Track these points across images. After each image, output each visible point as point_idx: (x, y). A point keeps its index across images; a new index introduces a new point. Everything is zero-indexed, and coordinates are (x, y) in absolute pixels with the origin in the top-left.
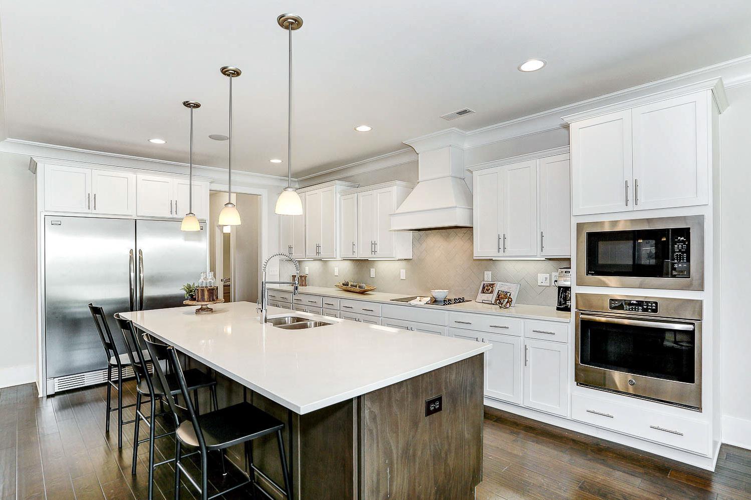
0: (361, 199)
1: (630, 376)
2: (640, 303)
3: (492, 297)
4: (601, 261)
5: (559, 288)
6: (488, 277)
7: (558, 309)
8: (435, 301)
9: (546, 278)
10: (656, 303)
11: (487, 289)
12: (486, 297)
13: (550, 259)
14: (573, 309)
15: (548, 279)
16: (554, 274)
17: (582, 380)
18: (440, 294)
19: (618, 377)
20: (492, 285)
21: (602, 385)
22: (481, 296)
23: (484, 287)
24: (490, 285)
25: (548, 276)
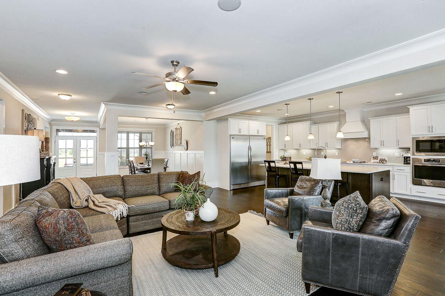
0: (320, 127)
1: (431, 181)
2: (434, 160)
3: (378, 161)
4: (421, 148)
5: (405, 157)
6: (375, 154)
7: (404, 164)
8: (354, 162)
9: (398, 155)
10: (439, 160)
11: (376, 158)
12: (375, 161)
13: (400, 148)
14: (411, 163)
15: (399, 155)
16: (401, 153)
17: (415, 183)
18: (356, 160)
19: (426, 181)
20: (377, 157)
21: (420, 184)
22: (373, 161)
23: (373, 158)
24: (376, 157)
25: (399, 154)
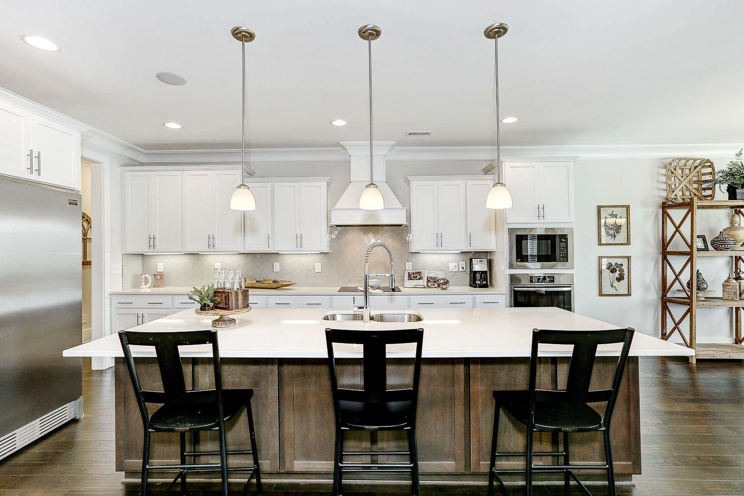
3: (423, 282)
6: (409, 267)
9: (456, 266)
10: (553, 277)
11: (415, 276)
12: (416, 282)
20: (419, 273)
22: (409, 283)
23: (409, 275)
24: (417, 273)
25: (456, 264)
